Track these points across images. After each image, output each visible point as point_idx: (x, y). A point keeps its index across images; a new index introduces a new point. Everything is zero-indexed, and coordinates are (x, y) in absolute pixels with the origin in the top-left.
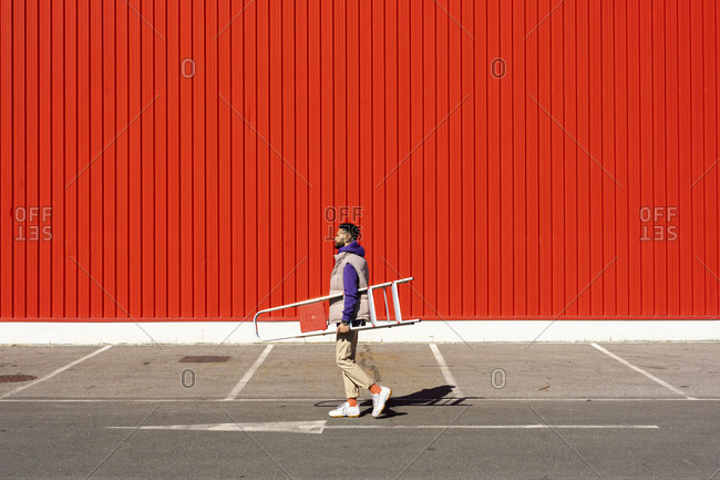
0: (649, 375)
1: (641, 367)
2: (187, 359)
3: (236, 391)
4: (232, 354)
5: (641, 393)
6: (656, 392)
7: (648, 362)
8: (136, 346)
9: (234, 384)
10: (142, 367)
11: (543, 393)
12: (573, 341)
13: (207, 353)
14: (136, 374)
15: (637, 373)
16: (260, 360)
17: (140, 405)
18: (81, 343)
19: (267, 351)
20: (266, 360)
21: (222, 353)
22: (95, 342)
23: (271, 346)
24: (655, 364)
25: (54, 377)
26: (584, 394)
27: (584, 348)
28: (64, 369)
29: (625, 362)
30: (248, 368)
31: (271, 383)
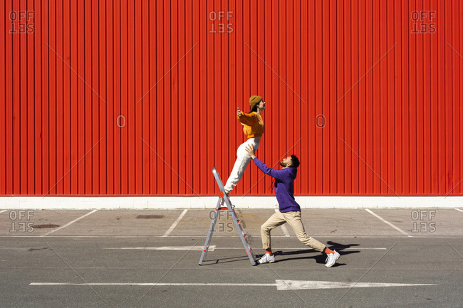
0: (392, 225)
1: (389, 221)
2: (140, 217)
3: (168, 232)
4: (164, 214)
5: (385, 234)
6: (393, 233)
7: (394, 219)
8: (111, 210)
9: (167, 229)
10: (116, 221)
11: (333, 234)
12: (356, 208)
13: (151, 214)
14: (114, 224)
15: (386, 224)
16: (181, 217)
17: (119, 239)
18: (80, 208)
19: (184, 213)
20: (184, 217)
21: (159, 214)
22: (88, 208)
23: (186, 211)
24: (398, 220)
25: (70, 226)
26: (354, 234)
27: (361, 212)
28: (74, 221)
29: (381, 219)
30: (174, 221)
31: (187, 229)
